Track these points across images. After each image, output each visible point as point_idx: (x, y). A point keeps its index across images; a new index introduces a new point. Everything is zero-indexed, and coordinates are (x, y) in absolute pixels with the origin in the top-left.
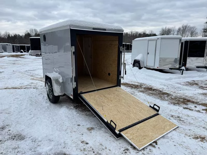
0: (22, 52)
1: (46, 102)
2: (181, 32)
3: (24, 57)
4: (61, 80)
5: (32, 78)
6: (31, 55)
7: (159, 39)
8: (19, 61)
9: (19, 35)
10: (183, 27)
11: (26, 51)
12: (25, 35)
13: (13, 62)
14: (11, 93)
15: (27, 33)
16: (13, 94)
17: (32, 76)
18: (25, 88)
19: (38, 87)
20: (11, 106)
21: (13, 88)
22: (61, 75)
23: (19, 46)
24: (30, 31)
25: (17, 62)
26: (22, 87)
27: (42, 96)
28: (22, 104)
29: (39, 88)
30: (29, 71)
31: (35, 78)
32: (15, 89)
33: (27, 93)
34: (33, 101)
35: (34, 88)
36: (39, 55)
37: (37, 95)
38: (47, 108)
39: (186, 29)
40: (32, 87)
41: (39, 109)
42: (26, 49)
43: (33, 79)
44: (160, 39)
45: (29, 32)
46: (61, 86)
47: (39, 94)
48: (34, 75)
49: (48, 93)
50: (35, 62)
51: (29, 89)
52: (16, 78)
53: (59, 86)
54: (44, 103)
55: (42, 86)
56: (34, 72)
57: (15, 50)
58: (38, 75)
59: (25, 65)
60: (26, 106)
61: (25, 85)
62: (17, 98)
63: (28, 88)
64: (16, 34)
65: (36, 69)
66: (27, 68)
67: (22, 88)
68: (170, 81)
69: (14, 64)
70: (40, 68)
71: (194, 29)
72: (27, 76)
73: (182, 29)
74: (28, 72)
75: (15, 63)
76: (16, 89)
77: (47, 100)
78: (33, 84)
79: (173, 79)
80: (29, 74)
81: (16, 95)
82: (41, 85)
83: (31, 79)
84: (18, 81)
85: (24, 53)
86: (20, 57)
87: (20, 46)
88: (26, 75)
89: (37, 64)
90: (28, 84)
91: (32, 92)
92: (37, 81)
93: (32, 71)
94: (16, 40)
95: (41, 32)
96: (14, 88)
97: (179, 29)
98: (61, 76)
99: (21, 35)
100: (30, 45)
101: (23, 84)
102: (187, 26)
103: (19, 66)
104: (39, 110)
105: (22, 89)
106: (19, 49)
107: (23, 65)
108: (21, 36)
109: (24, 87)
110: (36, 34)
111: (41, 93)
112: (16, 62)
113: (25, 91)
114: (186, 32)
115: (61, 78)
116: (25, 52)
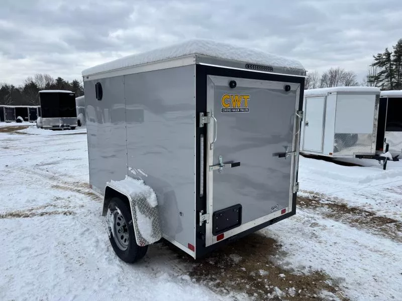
0: (19, 121)
1: (109, 260)
2: (329, 82)
3: (25, 132)
4: (152, 202)
5: (55, 183)
6: (42, 128)
7: (332, 94)
8: (17, 142)
9: (13, 87)
10: (331, 72)
11: (29, 119)
12: (26, 86)
13: (4, 144)
14: (7, 231)
15: (28, 82)
16: (12, 234)
17: (52, 178)
18: (42, 215)
19: (75, 210)
20: (11, 279)
21: (12, 215)
22: (152, 187)
23: (13, 109)
24: (37, 78)
25: (14, 142)
26: (33, 211)
27: (94, 239)
28: (41, 270)
29: (78, 211)
30: (43, 165)
31: (61, 185)
32: (18, 219)
33: (51, 229)
34: (71, 255)
35: (65, 214)
36: (59, 126)
37: (77, 235)
38: (115, 280)
39: (336, 76)
40: (60, 210)
41: (96, 287)
42: (29, 115)
43: (57, 187)
44: (336, 93)
45: (34, 81)
46: (152, 219)
47: (83, 234)
48: (57, 175)
49: (112, 234)
50: (52, 143)
51: (53, 216)
52: (14, 184)
53: (148, 218)
54: (104, 264)
55: (83, 206)
56: (55, 168)
57: (5, 118)
58: (65, 175)
59: (31, 151)
60: (56, 276)
61: (41, 204)
62: (27, 249)
63: (50, 214)
64: (6, 86)
65: (59, 159)
66: (38, 159)
67: (34, 215)
68: (369, 184)
69: (6, 148)
70: (67, 158)
71: (351, 77)
72: (42, 178)
73: (329, 76)
74: (40, 167)
75: (8, 146)
76: (18, 215)
77: (108, 253)
78: (59, 201)
79: (374, 181)
80: (44, 172)
81: (23, 236)
82: (81, 203)
83: (53, 187)
84: (20, 192)
85: (24, 123)
86: (18, 131)
87: (16, 108)
88: (39, 177)
89: (58, 147)
90: (48, 201)
91: (62, 227)
92: (69, 193)
93: (50, 166)
94: (7, 96)
95: (88, 78)
96: (14, 216)
97: (325, 77)
98: (152, 190)
99: (17, 86)
100: (40, 106)
101: (34, 200)
102: (338, 71)
103: (17, 152)
104: (95, 291)
105: (36, 218)
106: (15, 114)
107: (25, 150)
108: (17, 89)
109: (40, 211)
110: (48, 84)
111: (88, 230)
112: (10, 144)
113: (44, 224)
114: (338, 82)
115: (153, 196)
116: (26, 120)
